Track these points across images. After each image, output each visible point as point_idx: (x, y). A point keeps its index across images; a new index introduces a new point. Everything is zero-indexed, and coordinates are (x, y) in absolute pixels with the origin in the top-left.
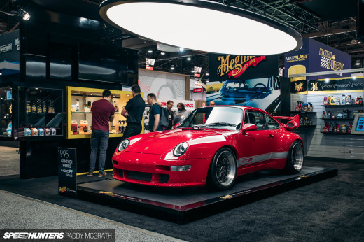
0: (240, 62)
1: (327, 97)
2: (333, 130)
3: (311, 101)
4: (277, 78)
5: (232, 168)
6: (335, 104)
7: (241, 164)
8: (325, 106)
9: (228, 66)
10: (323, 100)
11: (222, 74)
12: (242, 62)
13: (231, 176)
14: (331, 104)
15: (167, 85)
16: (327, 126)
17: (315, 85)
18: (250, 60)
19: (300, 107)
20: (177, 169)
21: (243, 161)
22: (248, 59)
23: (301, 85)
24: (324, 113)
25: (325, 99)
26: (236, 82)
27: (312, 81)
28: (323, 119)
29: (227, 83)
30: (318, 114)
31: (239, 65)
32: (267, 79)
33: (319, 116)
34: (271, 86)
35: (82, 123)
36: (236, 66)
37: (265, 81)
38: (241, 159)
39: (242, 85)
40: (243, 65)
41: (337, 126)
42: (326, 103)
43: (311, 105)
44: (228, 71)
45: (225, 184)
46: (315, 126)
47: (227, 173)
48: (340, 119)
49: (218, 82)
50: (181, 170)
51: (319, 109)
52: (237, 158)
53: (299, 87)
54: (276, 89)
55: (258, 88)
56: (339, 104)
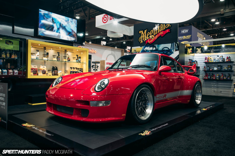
0: (153, 34)
1: (207, 57)
2: (211, 78)
3: (197, 60)
4: (177, 44)
5: (150, 103)
6: (213, 61)
7: (158, 99)
8: (206, 63)
9: (145, 37)
10: (205, 59)
11: (142, 42)
12: (154, 34)
13: (149, 111)
14: (210, 61)
15: (111, 54)
16: (206, 75)
17: (199, 50)
18: (160, 32)
19: (191, 62)
20: (98, 104)
21: (159, 97)
22: (158, 32)
23: (191, 49)
24: (205, 67)
25: (206, 59)
26: (150, 47)
27: (197, 47)
28: (204, 71)
29: (145, 47)
30: (200, 68)
31: (152, 36)
32: (171, 44)
33: (201, 69)
34: (173, 49)
35: (42, 68)
36: (151, 37)
37: (169, 46)
38: (158, 96)
39: (154, 49)
40: (155, 36)
41: (213, 75)
42: (206, 61)
43: (197, 62)
44: (145, 40)
45: (144, 118)
46: (199, 75)
47: (145, 108)
48: (215, 71)
49: (139, 47)
50: (101, 105)
51: (201, 65)
52: (154, 95)
53: (189, 51)
54: (176, 50)
55: (164, 50)
56: (214, 61)
